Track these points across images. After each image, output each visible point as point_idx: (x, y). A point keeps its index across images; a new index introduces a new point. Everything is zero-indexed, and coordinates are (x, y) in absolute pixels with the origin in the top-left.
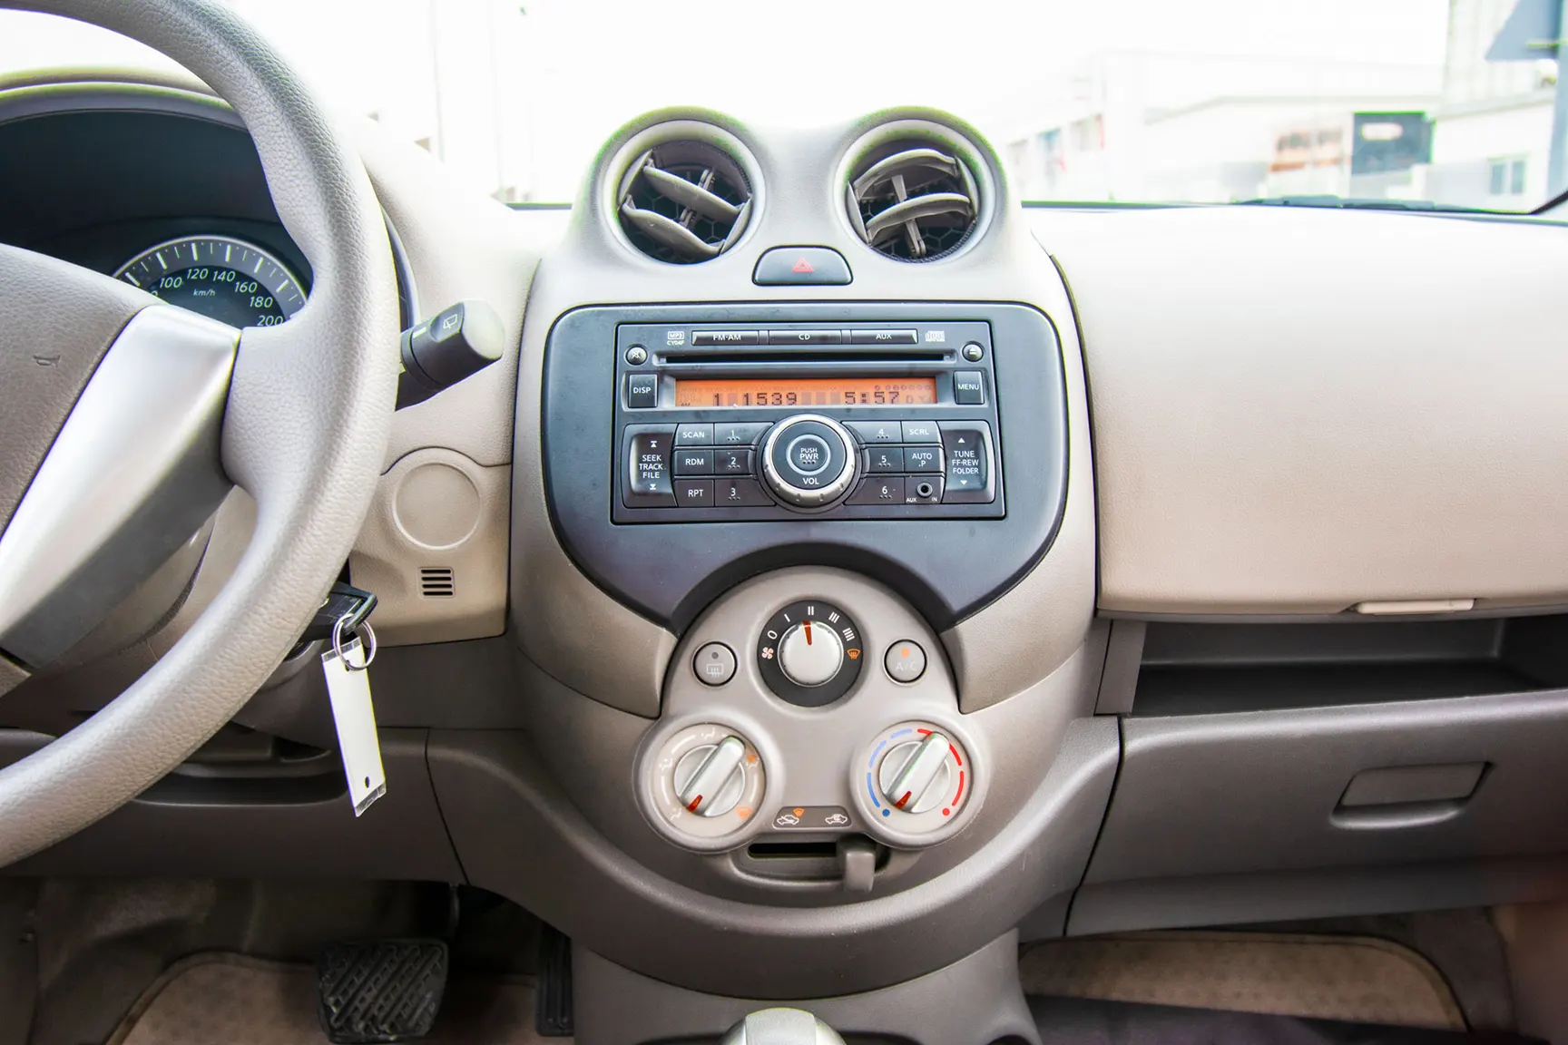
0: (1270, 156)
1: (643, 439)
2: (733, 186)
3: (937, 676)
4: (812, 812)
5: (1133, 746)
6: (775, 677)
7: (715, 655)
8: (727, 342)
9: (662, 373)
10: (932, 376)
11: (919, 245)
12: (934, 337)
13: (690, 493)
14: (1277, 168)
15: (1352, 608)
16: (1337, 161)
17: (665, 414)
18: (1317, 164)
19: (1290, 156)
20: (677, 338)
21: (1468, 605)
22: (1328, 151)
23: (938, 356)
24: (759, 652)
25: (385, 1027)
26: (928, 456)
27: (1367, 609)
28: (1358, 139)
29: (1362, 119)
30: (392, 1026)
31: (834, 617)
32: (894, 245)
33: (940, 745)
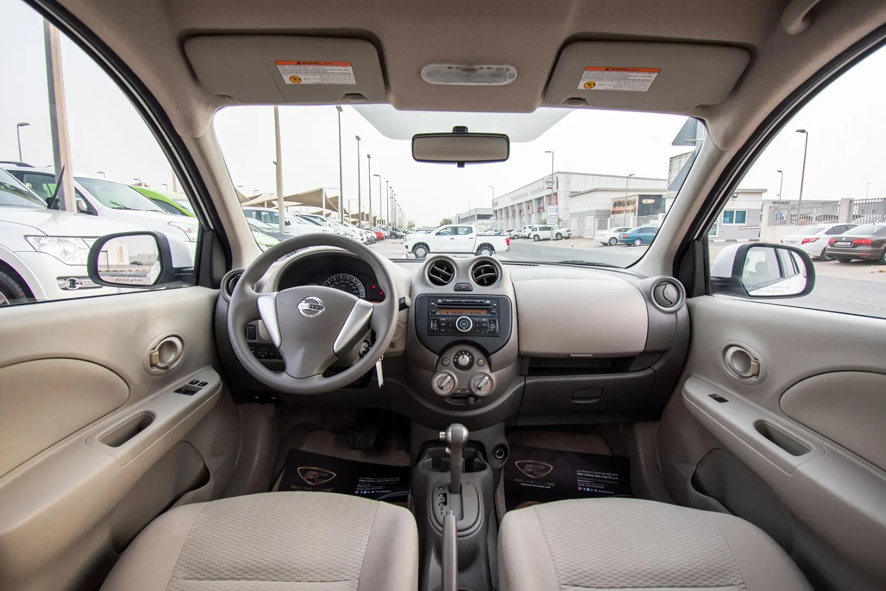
0: (612, 209)
1: (434, 320)
2: (450, 270)
3: (486, 366)
4: (463, 390)
5: (527, 382)
6: (457, 364)
7: (446, 360)
8: (449, 302)
9: (437, 307)
10: (487, 309)
11: (486, 282)
12: (488, 302)
13: (442, 330)
14: (614, 212)
15: (569, 355)
16: (633, 211)
17: (438, 315)
18: (627, 211)
19: (617, 209)
20: (440, 301)
21: (592, 355)
22: (631, 207)
23: (488, 305)
24: (454, 360)
25: (363, 446)
26: (486, 325)
27: (572, 355)
28: (640, 203)
29: (642, 197)
30: (364, 445)
31: (468, 354)
32: (481, 283)
33: (487, 378)
